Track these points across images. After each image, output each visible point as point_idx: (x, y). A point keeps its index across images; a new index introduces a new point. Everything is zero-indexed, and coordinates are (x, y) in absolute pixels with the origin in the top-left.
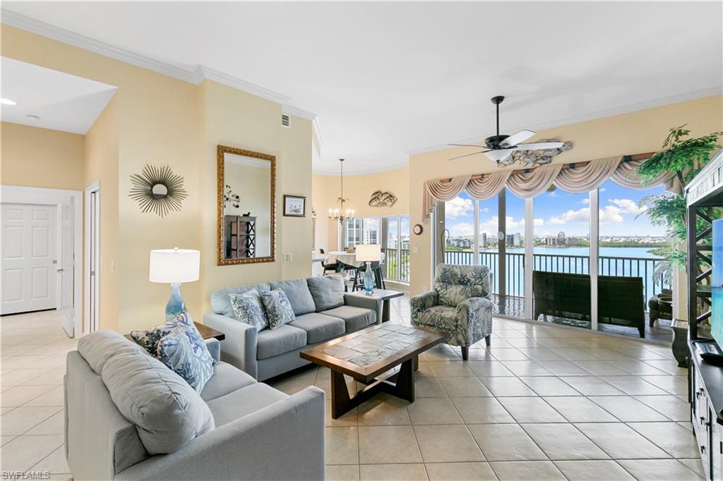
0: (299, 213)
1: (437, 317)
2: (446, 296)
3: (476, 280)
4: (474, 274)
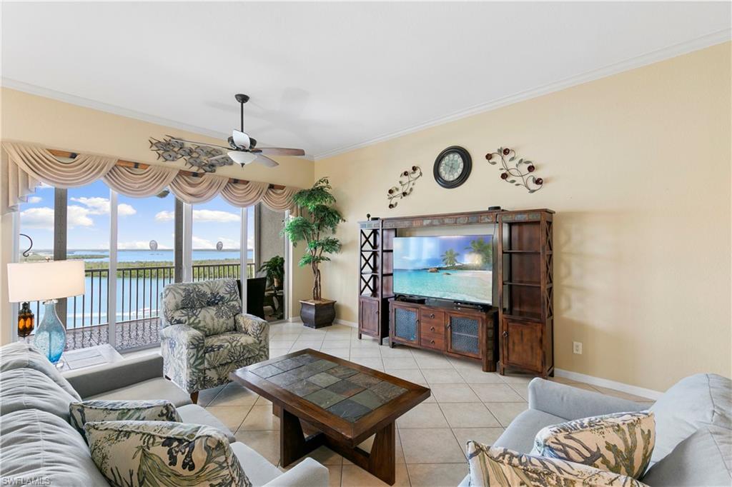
1: (238, 348)
2: (200, 325)
3: (231, 296)
4: (228, 290)
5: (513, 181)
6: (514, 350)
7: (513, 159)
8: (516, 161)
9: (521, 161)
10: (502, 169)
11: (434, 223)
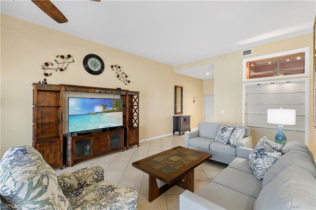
5: (120, 79)
6: (131, 139)
7: (120, 71)
8: (122, 72)
9: (123, 73)
10: (116, 73)
11: (102, 92)
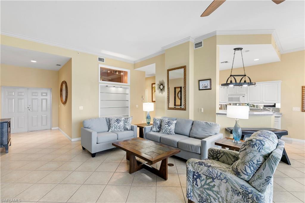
0: (207, 88)
